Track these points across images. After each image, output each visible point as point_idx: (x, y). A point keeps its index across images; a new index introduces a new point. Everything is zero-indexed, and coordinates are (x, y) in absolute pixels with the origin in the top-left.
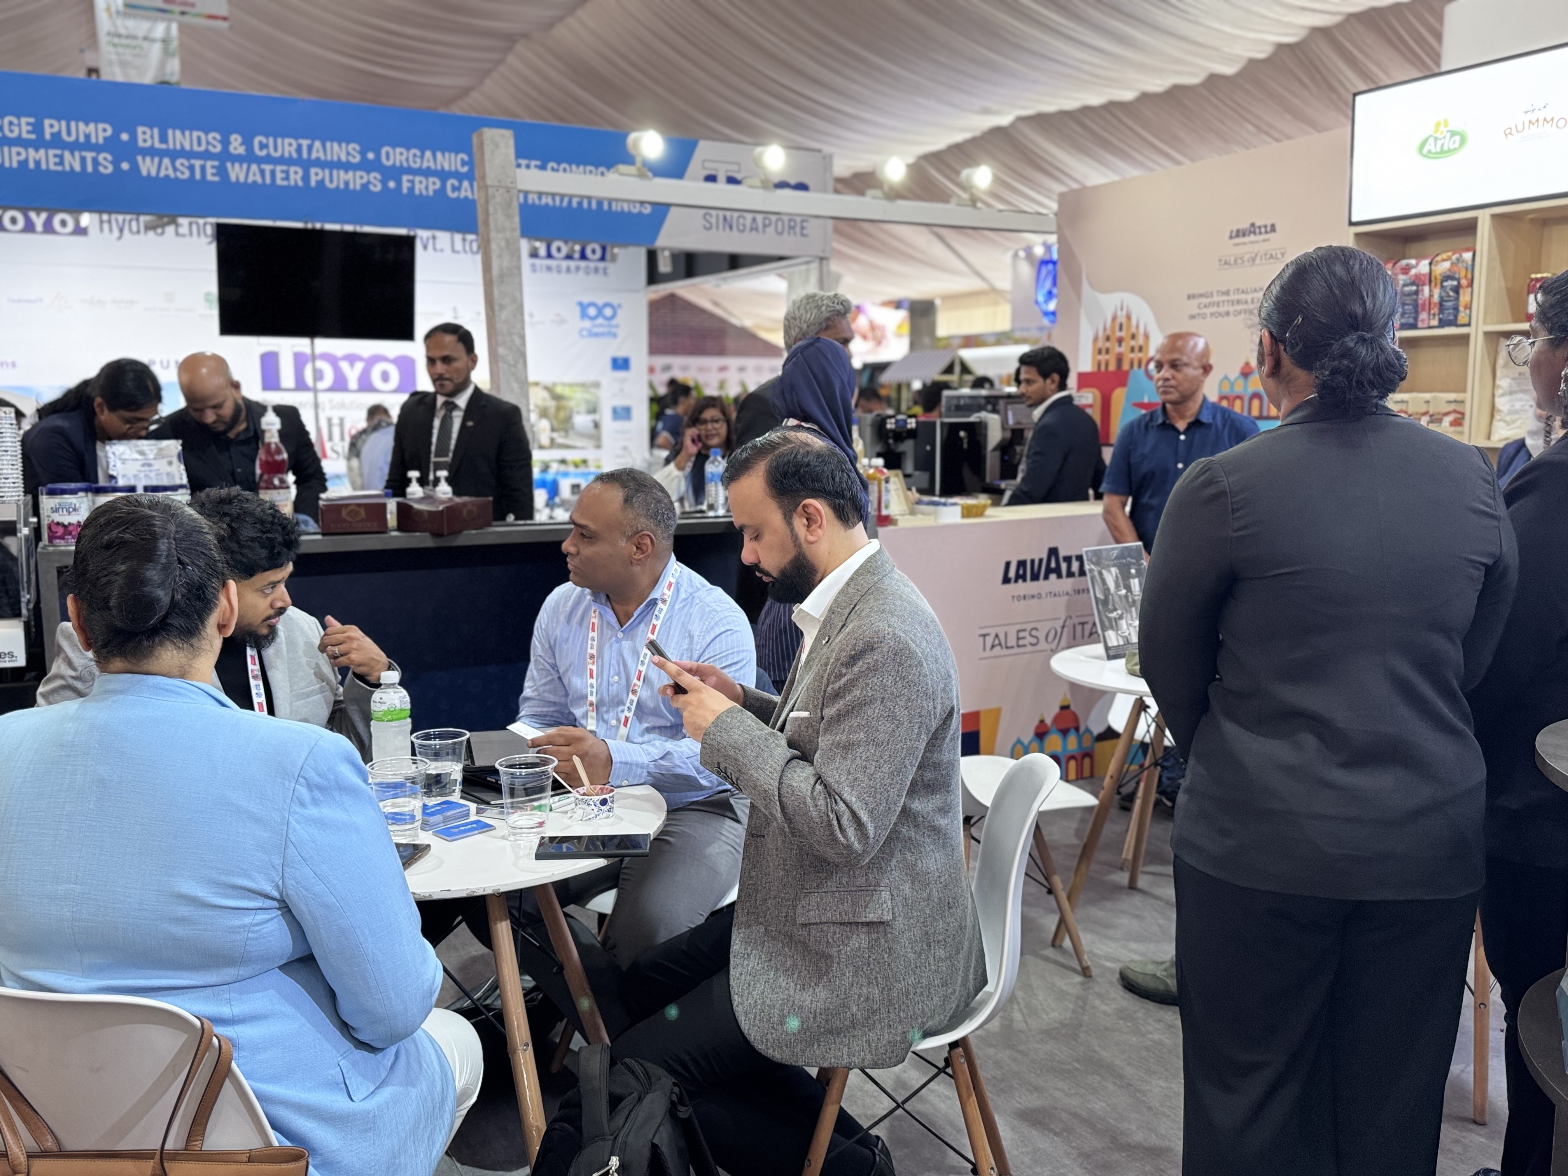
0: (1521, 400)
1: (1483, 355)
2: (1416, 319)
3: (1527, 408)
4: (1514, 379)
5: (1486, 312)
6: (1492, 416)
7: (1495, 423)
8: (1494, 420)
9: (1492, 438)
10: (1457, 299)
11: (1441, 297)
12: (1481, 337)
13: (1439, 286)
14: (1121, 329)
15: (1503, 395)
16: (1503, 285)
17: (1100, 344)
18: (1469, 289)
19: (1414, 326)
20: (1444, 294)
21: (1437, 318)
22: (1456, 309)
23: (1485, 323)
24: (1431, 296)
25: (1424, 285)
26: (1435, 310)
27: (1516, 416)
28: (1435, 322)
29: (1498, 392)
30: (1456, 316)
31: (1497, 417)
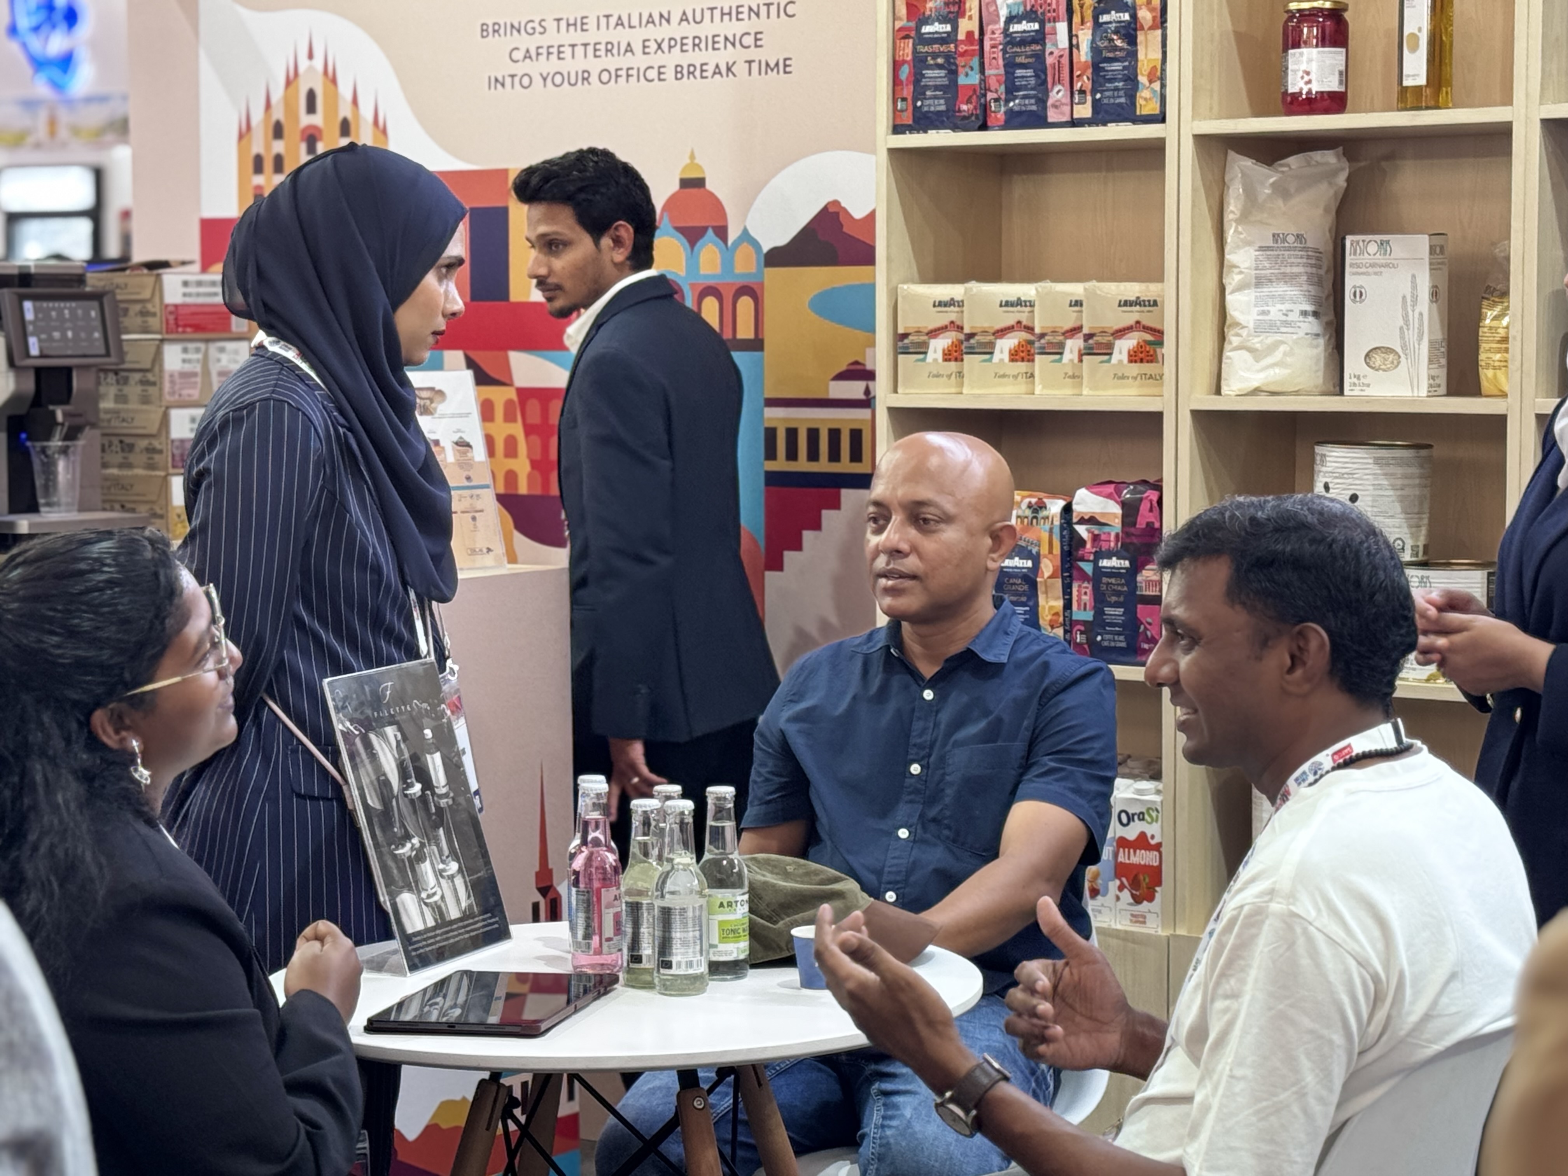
0: (1282, 299)
1: (1194, 190)
2: (1042, 101)
3: (1295, 316)
4: (1261, 249)
5: (1196, 90)
6: (1222, 338)
7: (1227, 353)
8: (1227, 347)
9: (1225, 390)
10: (1133, 55)
11: (1095, 50)
12: (1188, 147)
13: (1089, 24)
14: (311, 108)
15: (1240, 288)
16: (1229, 26)
17: (257, 147)
18: (1159, 32)
19: (1039, 120)
20: (1102, 44)
21: (1089, 98)
22: (1131, 80)
23: (1196, 115)
24: (1072, 46)
25: (1055, 20)
26: (1084, 82)
27: (1271, 339)
28: (1084, 111)
29: (1232, 280)
30: (1132, 96)
31: (1233, 339)
